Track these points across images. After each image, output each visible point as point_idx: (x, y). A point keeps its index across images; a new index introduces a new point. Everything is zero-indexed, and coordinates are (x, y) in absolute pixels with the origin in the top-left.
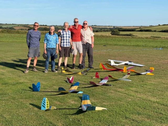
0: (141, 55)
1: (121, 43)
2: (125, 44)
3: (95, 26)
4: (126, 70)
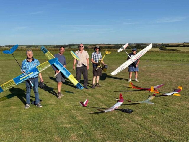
0: (176, 70)
1: (163, 58)
2: (166, 60)
4: (153, 90)
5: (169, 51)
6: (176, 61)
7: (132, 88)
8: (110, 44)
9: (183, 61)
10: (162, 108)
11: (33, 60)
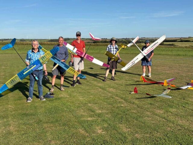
0: (181, 65)
1: (164, 53)
2: (168, 54)
3: (144, 38)
4: (166, 84)
5: (167, 46)
6: (179, 55)
7: (143, 82)
8: (106, 39)
9: (186, 55)
10: (181, 102)
11: (39, 51)
